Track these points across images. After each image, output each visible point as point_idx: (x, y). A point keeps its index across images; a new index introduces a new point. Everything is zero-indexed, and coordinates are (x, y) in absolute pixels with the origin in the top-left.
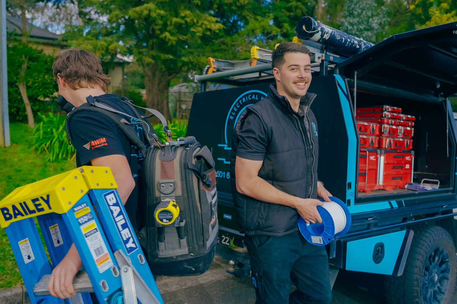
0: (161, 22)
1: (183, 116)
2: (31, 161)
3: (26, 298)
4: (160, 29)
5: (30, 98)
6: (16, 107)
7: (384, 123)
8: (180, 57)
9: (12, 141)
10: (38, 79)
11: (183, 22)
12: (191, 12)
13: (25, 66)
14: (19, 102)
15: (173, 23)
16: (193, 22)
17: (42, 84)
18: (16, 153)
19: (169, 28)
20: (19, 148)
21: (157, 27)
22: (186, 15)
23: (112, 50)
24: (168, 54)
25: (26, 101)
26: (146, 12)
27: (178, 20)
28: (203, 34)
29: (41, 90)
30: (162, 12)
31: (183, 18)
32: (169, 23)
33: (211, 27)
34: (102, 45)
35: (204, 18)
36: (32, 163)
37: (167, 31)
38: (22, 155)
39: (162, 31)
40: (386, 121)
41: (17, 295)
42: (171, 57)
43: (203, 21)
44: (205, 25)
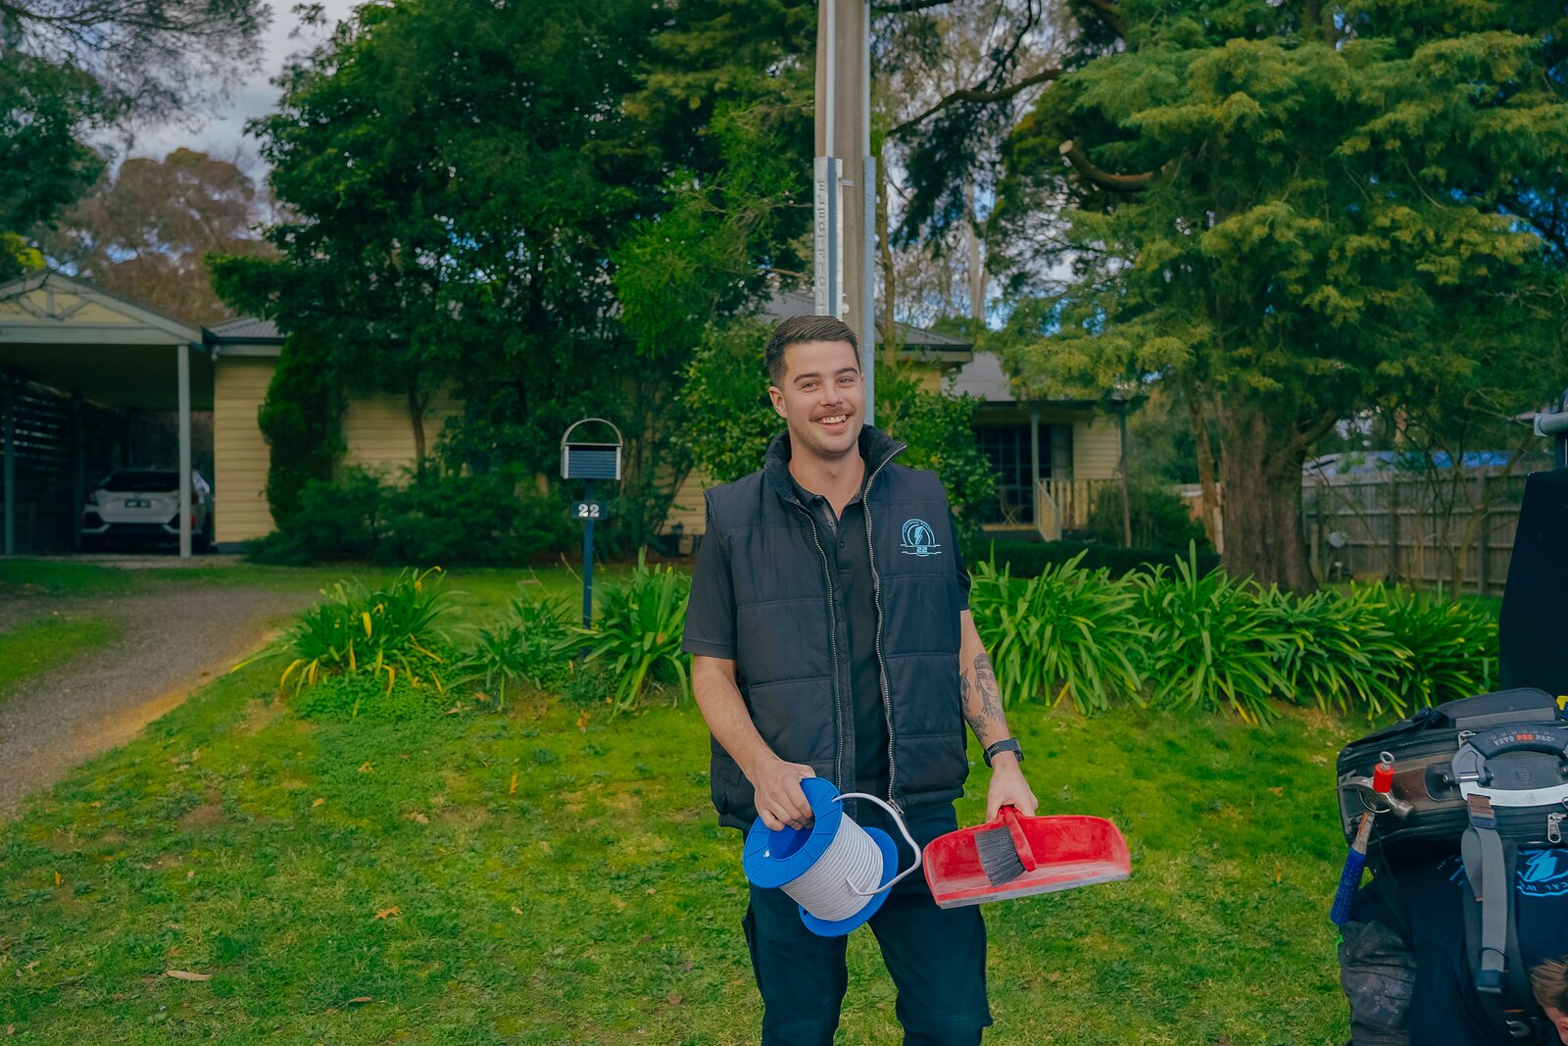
0: (1306, 256)
1: (1333, 570)
4: (1301, 280)
8: (1373, 361)
11: (1386, 245)
12: (1411, 207)
15: (1349, 254)
16: (1424, 240)
19: (1338, 271)
21: (1292, 274)
22: (1393, 220)
24: (1326, 356)
26: (1259, 232)
27: (1367, 241)
28: (1463, 274)
30: (1314, 224)
31: (1384, 232)
32: (1333, 255)
33: (1494, 247)
34: (1118, 348)
35: (1464, 221)
37: (1327, 283)
39: (1309, 284)
42: (1339, 365)
43: (1461, 231)
44: (1470, 244)
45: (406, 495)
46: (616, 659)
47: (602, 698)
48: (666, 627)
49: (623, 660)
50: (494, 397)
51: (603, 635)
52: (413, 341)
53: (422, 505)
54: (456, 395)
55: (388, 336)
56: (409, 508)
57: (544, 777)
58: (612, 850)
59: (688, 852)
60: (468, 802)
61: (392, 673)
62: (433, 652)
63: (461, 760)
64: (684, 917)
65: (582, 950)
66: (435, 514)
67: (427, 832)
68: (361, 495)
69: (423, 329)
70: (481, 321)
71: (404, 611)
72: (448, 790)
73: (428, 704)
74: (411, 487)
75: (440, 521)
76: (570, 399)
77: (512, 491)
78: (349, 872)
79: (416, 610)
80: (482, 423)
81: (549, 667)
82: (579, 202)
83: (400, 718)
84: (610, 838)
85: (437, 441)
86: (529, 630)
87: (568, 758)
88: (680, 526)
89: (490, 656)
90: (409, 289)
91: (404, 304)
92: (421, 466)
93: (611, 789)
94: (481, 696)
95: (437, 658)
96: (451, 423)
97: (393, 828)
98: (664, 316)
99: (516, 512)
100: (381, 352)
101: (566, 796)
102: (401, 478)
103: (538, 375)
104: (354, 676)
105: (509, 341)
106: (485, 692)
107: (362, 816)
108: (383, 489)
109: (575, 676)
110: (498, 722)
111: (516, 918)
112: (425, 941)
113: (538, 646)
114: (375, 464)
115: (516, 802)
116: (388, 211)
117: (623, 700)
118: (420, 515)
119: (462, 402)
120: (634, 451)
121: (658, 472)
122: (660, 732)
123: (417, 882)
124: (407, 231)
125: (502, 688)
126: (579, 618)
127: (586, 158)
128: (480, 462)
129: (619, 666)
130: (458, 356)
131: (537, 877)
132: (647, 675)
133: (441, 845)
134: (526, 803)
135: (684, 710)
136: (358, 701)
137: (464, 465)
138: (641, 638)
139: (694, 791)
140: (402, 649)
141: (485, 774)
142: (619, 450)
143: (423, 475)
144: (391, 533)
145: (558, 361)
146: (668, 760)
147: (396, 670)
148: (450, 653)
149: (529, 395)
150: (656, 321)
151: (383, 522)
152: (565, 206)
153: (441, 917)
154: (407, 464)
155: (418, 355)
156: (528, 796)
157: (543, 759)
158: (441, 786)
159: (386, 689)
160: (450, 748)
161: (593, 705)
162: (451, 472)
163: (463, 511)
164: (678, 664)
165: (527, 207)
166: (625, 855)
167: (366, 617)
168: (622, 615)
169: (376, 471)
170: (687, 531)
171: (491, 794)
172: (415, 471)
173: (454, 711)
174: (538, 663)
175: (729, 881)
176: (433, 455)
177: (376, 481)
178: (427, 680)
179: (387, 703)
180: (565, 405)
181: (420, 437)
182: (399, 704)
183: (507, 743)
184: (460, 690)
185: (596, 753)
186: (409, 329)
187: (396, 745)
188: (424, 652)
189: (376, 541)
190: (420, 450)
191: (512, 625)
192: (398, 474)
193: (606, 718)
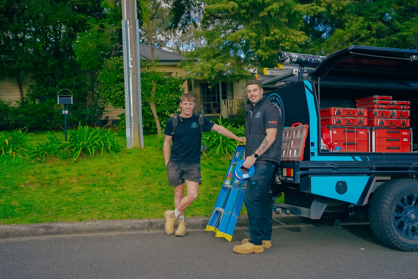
0: (253, 42)
2: (156, 157)
3: (150, 226)
5: (158, 114)
6: (150, 123)
7: (375, 108)
9: (145, 145)
10: (164, 98)
11: (274, 39)
12: (279, 29)
13: (154, 89)
14: (151, 118)
15: (264, 41)
16: (282, 38)
17: (168, 102)
18: (147, 152)
19: (262, 46)
20: (149, 149)
22: (275, 33)
23: (216, 70)
25: (156, 116)
26: (239, 37)
27: (269, 38)
28: (291, 47)
29: (167, 107)
30: (254, 34)
31: (273, 36)
32: (261, 41)
33: (297, 40)
34: (208, 67)
35: (291, 33)
36: (157, 158)
38: (151, 153)
40: (376, 106)
41: (145, 223)
43: (290, 35)
44: (292, 39)
45: (18, 110)
46: (73, 148)
47: (70, 158)
48: (86, 141)
49: (75, 148)
50: (45, 79)
51: (70, 143)
52: (17, 62)
53: (23, 113)
54: (33, 78)
55: (8, 60)
56: (19, 113)
57: (55, 176)
58: (70, 190)
59: (88, 189)
60: (35, 182)
61: (14, 154)
62: (25, 149)
63: (33, 173)
64: (85, 201)
65: (61, 207)
66: (28, 115)
67: (24, 189)
68: (3, 110)
69: (20, 58)
70: (39, 55)
71: (17, 139)
72: (30, 180)
73: (24, 161)
74: (19, 107)
75: (29, 117)
76: (69, 79)
77: (53, 107)
78: (5, 197)
79: (20, 139)
80: (42, 87)
81: (56, 151)
82: (68, 19)
83: (17, 165)
84: (70, 188)
85: (27, 92)
86: (51, 142)
87: (61, 172)
88: (108, 117)
89: (40, 149)
90: (15, 44)
91: (13, 49)
92: (22, 100)
93: (71, 178)
94: (38, 159)
95: (26, 150)
96: (31, 87)
97: (16, 188)
98: (88, 59)
99: (54, 114)
100: (6, 65)
101: (60, 180)
102: (16, 104)
103: (59, 72)
104: (4, 155)
105: (49, 62)
106: (39, 158)
107: (8, 186)
108: (10, 108)
109: (63, 153)
110: (43, 164)
111: (46, 203)
112: (24, 208)
113: (53, 146)
114: (7, 100)
115: (47, 182)
116: (6, 21)
117: (75, 158)
118: (23, 116)
119: (35, 80)
120: (91, 95)
121: (99, 101)
122: (84, 165)
123: (22, 198)
124: (13, 28)
125: (44, 157)
126: (64, 139)
127: (69, 6)
128: (42, 99)
129: (74, 150)
130: (32, 66)
131: (51, 196)
132: (81, 152)
133: (28, 191)
134: (50, 182)
135: (91, 160)
136: (5, 161)
137: (37, 100)
138: (79, 143)
139: (91, 177)
140: (17, 148)
141: (39, 176)
142: (72, 97)
143: (23, 103)
144: (13, 122)
145: (65, 67)
146: (86, 171)
147: (15, 153)
148: (30, 149)
149: (56, 78)
150: (86, 60)
151: (10, 118)
152: (63, 21)
153: (28, 204)
154: (18, 100)
155: (19, 66)
156: (50, 180)
157: (54, 172)
158: (28, 179)
159: (13, 158)
160: (30, 170)
161: (68, 160)
162: (32, 102)
163: (36, 114)
164: (89, 149)
165: (51, 21)
166: (73, 191)
167: (7, 141)
168: (75, 138)
169: (7, 102)
170: (110, 118)
171: (41, 180)
172: (21, 102)
173: (31, 162)
174: (53, 150)
175: (97, 194)
176: (26, 97)
177: (7, 106)
178: (24, 155)
179: (13, 161)
180: (68, 81)
181: (21, 92)
182: (17, 161)
183: (45, 169)
184: (33, 158)
185: (68, 170)
186: (16, 58)
187: (16, 171)
188: (23, 149)
189: (9, 124)
190: (22, 95)
191: (46, 141)
192: (15, 103)
193: (71, 163)
